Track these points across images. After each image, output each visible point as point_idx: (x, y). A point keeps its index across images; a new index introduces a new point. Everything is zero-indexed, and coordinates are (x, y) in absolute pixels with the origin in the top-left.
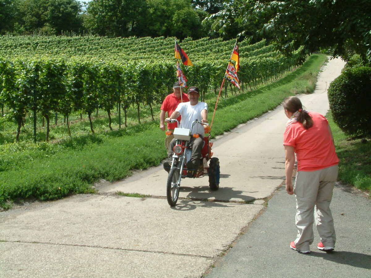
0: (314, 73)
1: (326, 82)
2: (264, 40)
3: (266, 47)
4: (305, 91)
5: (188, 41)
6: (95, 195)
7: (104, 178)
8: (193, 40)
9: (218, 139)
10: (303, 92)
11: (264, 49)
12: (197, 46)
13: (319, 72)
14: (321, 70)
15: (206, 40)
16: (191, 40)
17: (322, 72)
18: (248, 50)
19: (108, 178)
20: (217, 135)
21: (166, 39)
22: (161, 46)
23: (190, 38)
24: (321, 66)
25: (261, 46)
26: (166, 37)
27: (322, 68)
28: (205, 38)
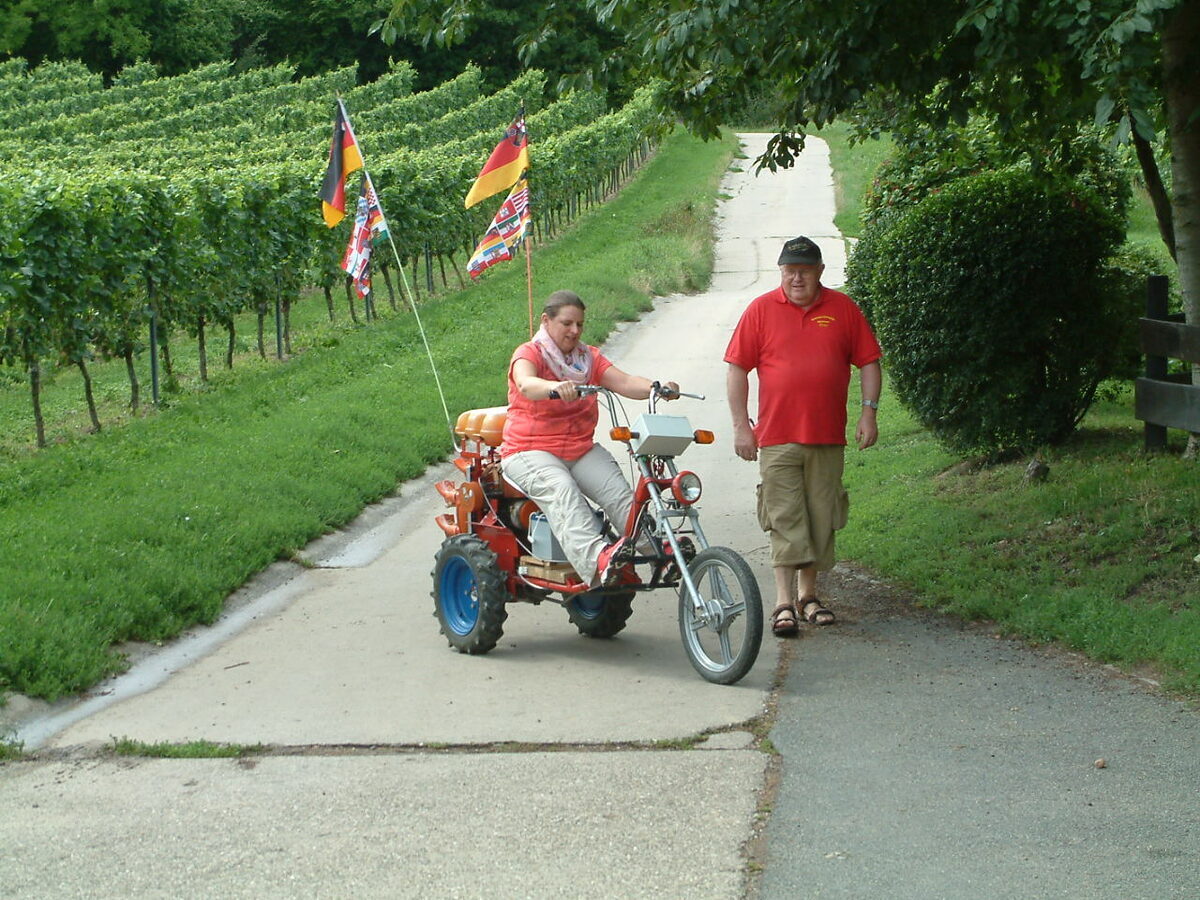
0: (701, 205)
1: (755, 243)
2: (471, 73)
3: (489, 98)
4: (682, 281)
5: (140, 79)
6: (16, 765)
7: (21, 690)
8: (162, 74)
9: (412, 498)
10: (674, 288)
11: (480, 110)
12: (186, 103)
13: (719, 202)
14: (721, 191)
15: (222, 75)
16: (151, 77)
17: (729, 202)
18: (414, 114)
19: (40, 685)
20: (402, 478)
21: (40, 70)
22: (22, 100)
23: (148, 64)
24: (722, 177)
25: (463, 98)
26: (33, 64)
27: (724, 183)
28: (214, 67)
